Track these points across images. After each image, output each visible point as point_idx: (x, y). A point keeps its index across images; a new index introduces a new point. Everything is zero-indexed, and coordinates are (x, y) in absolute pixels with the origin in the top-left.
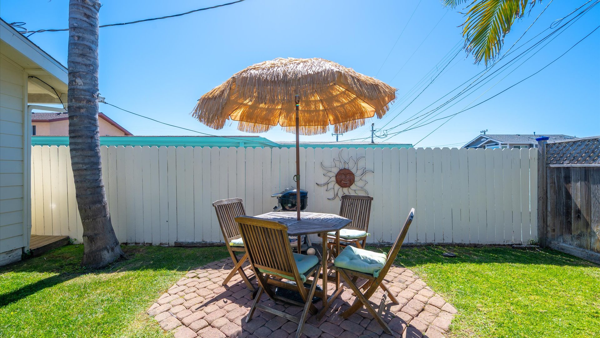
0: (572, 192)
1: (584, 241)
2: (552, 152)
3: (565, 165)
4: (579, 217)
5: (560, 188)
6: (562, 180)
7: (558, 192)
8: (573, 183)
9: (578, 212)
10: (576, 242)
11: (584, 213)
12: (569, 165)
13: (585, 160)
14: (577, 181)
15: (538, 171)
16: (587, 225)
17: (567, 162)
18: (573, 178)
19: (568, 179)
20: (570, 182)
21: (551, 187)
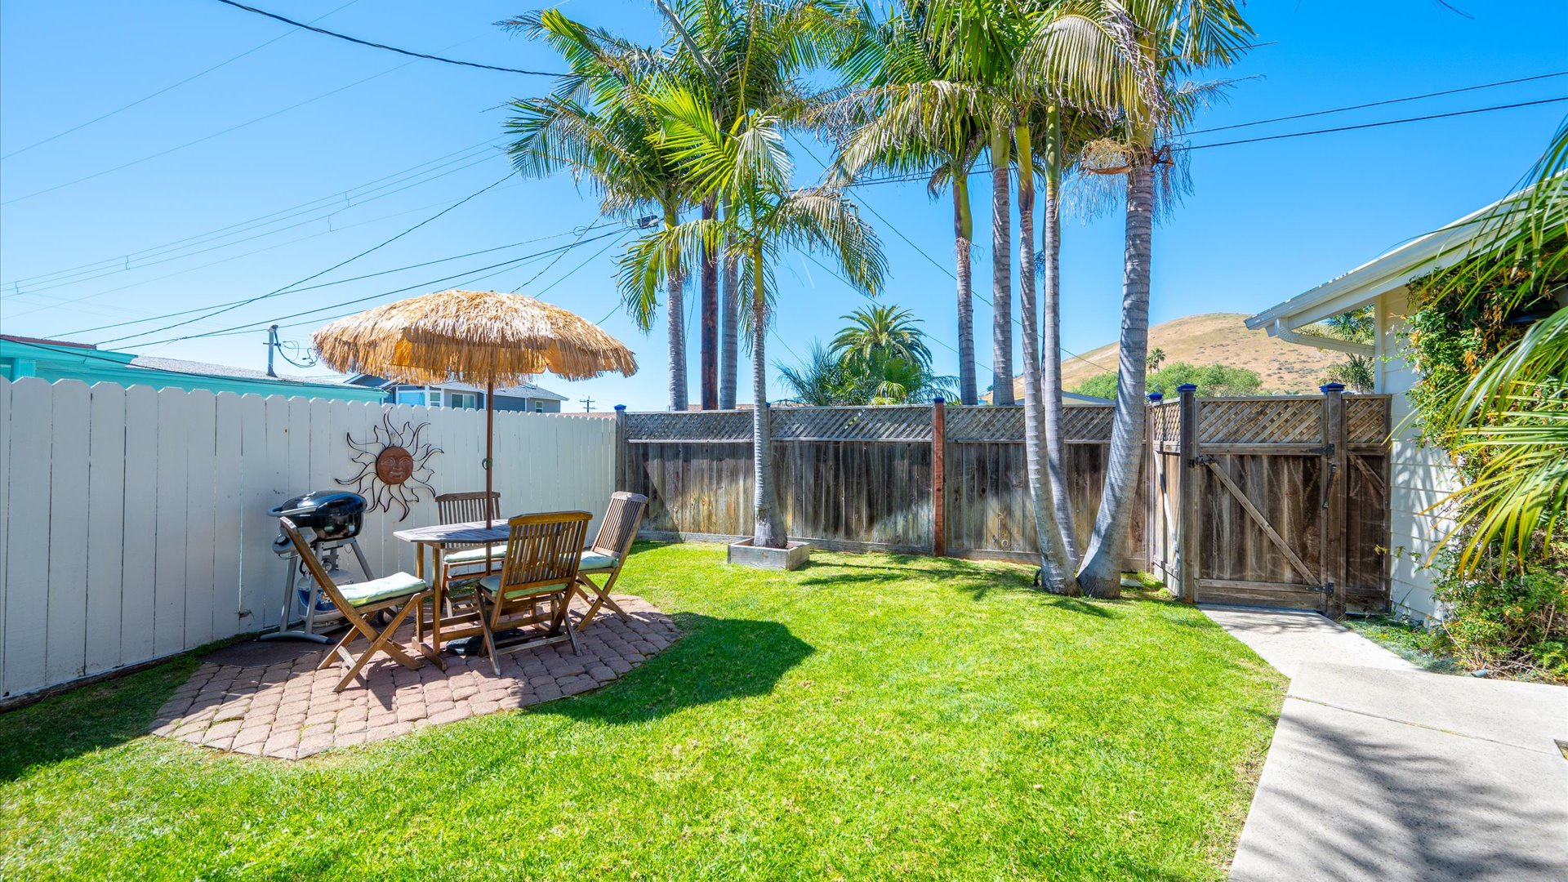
0: (649, 470)
1: (659, 524)
2: (631, 425)
3: (644, 441)
4: (655, 497)
5: (638, 468)
6: (640, 458)
7: (636, 472)
8: (650, 461)
9: (655, 492)
10: (653, 526)
11: (659, 492)
12: (648, 441)
13: (661, 436)
14: (654, 459)
15: (617, 447)
16: (663, 505)
17: (645, 437)
18: (651, 455)
19: (645, 457)
20: (647, 460)
21: (629, 466)
